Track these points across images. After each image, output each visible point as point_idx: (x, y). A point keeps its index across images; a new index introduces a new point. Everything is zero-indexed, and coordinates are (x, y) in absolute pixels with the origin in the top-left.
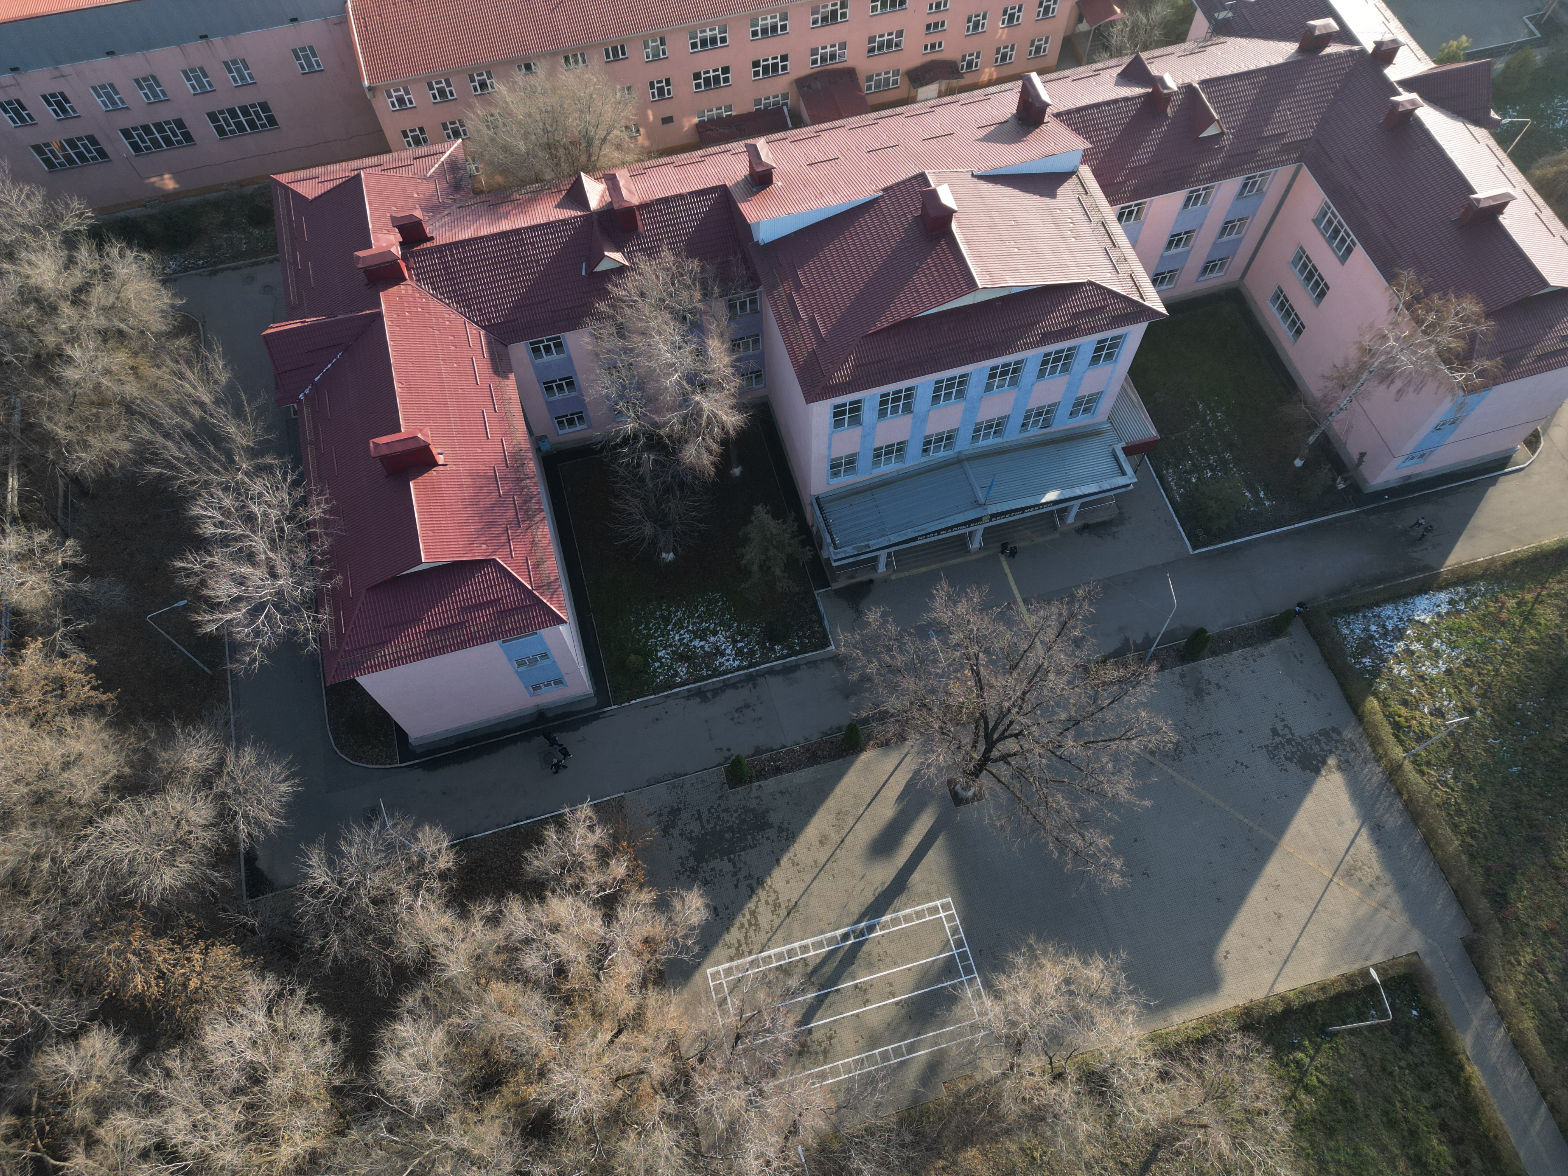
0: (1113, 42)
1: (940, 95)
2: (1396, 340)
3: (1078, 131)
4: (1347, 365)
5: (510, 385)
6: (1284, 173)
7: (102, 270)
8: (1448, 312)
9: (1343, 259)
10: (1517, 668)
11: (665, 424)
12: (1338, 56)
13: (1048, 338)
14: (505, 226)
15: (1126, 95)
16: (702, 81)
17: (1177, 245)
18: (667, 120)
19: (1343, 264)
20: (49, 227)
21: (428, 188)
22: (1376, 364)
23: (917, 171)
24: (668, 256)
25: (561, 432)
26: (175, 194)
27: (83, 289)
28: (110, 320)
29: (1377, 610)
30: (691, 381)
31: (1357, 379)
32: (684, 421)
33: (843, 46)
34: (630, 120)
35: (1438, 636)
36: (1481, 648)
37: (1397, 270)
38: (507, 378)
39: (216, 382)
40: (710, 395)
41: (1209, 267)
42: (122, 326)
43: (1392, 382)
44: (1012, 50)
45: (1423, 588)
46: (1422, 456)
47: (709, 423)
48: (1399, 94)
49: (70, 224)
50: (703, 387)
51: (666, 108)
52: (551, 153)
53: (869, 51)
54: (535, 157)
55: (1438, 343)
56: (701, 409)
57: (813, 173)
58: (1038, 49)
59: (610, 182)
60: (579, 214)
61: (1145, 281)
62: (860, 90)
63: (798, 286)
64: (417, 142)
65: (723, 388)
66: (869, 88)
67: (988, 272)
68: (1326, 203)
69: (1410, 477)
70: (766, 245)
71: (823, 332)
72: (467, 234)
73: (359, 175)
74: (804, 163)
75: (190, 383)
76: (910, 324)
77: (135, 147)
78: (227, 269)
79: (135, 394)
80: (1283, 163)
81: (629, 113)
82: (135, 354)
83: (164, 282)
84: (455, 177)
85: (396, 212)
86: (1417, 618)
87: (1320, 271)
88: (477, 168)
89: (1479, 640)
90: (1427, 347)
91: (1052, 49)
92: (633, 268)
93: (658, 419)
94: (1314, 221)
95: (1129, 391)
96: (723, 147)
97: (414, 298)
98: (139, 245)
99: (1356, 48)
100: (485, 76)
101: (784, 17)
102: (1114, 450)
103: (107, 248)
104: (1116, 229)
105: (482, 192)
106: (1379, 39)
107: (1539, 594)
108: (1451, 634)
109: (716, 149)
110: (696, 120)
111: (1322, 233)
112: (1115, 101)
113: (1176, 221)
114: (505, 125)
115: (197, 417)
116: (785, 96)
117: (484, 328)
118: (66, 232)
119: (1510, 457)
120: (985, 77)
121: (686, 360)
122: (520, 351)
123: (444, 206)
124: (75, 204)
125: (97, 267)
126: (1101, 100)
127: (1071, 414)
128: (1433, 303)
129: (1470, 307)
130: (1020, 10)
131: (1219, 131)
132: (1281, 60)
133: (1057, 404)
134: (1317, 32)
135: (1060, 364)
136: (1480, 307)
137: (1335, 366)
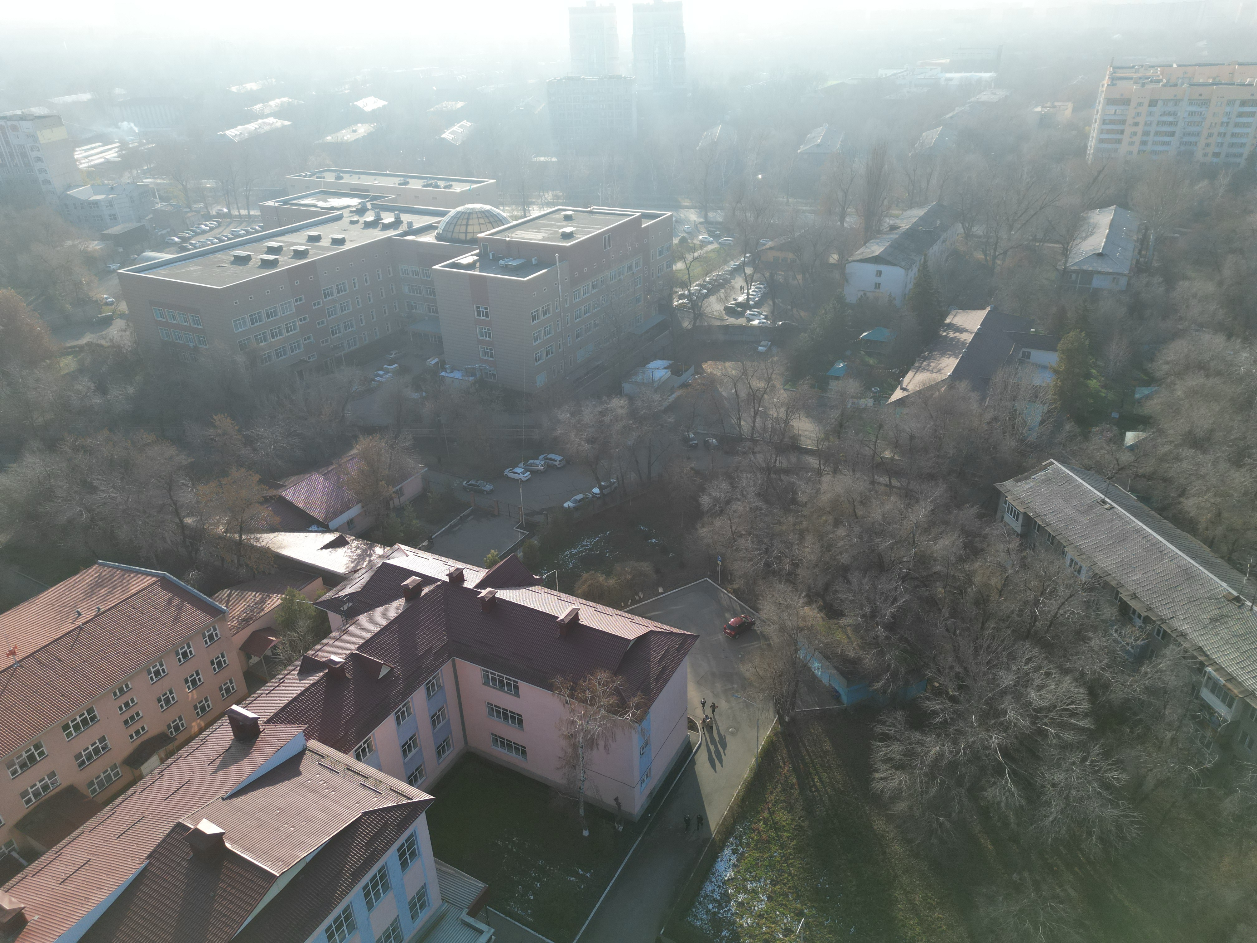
0: (282, 657)
1: (162, 761)
2: (580, 720)
3: (290, 722)
4: (566, 752)
6: (446, 670)
8: (595, 686)
9: (517, 694)
10: (797, 863)
12: (431, 592)
13: (357, 875)
15: (312, 682)
17: (410, 750)
19: (519, 697)
22: (581, 740)
23: (167, 827)
29: (702, 892)
31: (578, 756)
33: (52, 775)
35: (745, 880)
36: (771, 866)
37: (550, 681)
41: (440, 751)
43: (597, 745)
44: (207, 701)
45: (714, 855)
46: (647, 776)
48: (481, 592)
53: (80, 766)
55: (603, 706)
57: (69, 887)
58: (228, 690)
61: (404, 787)
62: (86, 797)
66: (94, 791)
67: (279, 860)
68: (484, 670)
69: (651, 793)
74: (56, 885)
80: (442, 664)
86: (726, 878)
87: (509, 709)
89: (766, 863)
90: (599, 712)
91: (239, 684)
94: (483, 684)
95: (444, 869)
99: (439, 583)
102: (462, 921)
104: (360, 766)
106: (448, 572)
107: (769, 809)
108: (751, 872)
111: (494, 688)
112: (307, 690)
113: (399, 737)
116: (9, 844)
119: (689, 742)
120: (195, 729)
126: (296, 695)
127: (412, 919)
128: (583, 686)
129: (603, 675)
130: (198, 674)
131: (389, 669)
132: (400, 612)
133: (397, 919)
134: (411, 587)
135: (380, 887)
136: (608, 673)
137: (560, 758)
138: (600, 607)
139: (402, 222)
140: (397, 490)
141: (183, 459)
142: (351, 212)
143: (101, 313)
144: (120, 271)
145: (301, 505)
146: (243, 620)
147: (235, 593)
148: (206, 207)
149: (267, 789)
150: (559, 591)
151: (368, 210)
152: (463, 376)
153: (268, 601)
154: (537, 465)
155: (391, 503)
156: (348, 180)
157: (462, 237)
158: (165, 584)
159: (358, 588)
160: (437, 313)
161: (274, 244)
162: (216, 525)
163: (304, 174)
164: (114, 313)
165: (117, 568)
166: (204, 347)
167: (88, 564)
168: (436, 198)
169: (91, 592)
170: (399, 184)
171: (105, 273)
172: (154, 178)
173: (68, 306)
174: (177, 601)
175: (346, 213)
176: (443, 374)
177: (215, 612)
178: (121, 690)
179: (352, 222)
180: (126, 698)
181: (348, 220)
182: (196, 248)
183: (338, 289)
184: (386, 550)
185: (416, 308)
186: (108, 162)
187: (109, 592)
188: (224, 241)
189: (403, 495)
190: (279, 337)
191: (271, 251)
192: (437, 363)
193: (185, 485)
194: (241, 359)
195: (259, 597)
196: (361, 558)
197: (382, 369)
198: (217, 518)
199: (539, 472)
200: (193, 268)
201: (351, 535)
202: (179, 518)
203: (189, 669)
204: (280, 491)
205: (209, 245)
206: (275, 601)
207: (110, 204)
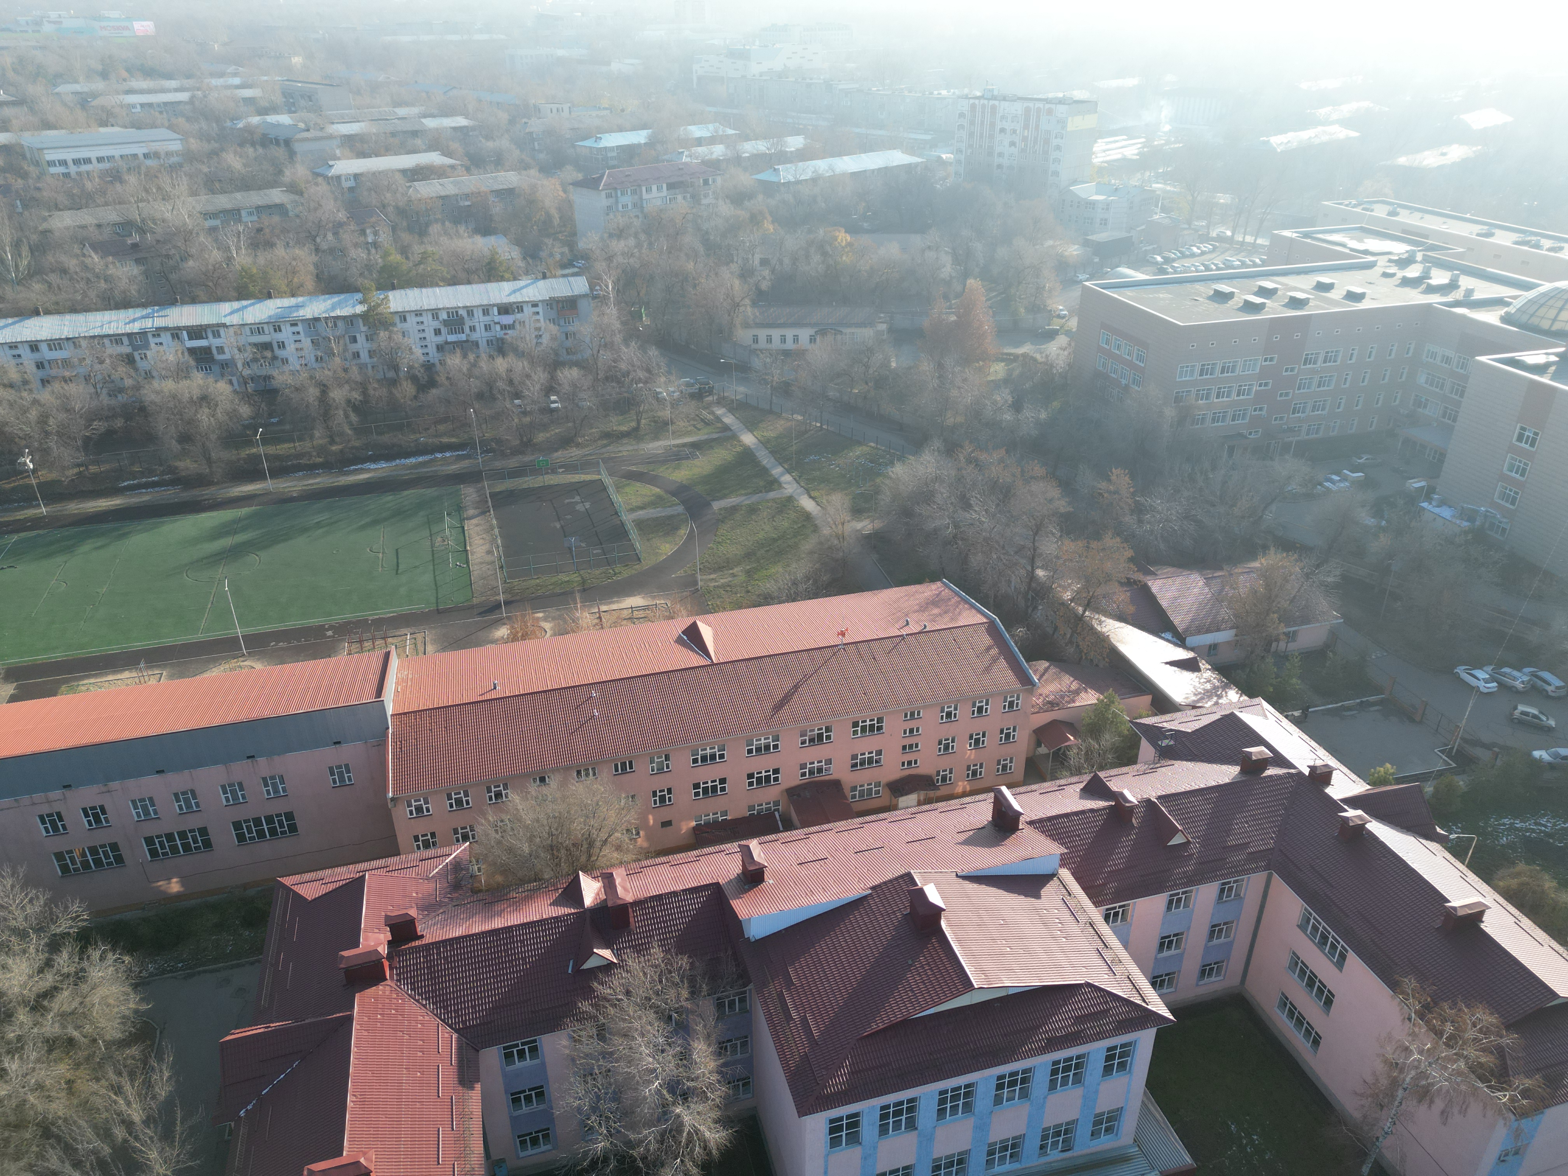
0: (1072, 762)
1: (920, 804)
2: (1421, 1052)
3: (1052, 837)
4: (1377, 1080)
5: (474, 1098)
6: (1256, 880)
7: (77, 973)
8: (1465, 1023)
9: (1339, 966)
11: (641, 1141)
12: (1279, 777)
13: (1053, 1044)
14: (498, 923)
15: (1091, 807)
16: (701, 790)
17: (1169, 947)
18: (667, 824)
19: (1341, 971)
20: (39, 930)
21: (428, 888)
22: (1408, 1080)
23: (903, 871)
24: (657, 952)
25: (522, 1154)
26: (178, 897)
27: (49, 994)
28: (64, 1027)
30: (672, 1090)
31: (1393, 1097)
32: (662, 1139)
33: (829, 762)
34: (631, 824)
37: (1397, 977)
38: (472, 1088)
39: (154, 1097)
40: (692, 1106)
41: (1206, 971)
42: (76, 1034)
43: (1432, 1102)
44: (981, 767)
47: (690, 1141)
48: (1346, 811)
49: (63, 926)
50: (686, 1097)
51: (666, 814)
52: (553, 854)
53: (852, 767)
54: (537, 857)
55: (1466, 1058)
56: (681, 1124)
57: (803, 872)
58: (1005, 767)
59: (606, 881)
60: (573, 911)
61: (1145, 984)
62: (846, 798)
63: (789, 983)
64: (427, 845)
65: (707, 1098)
66: (854, 797)
67: (983, 972)
68: (1306, 909)
70: (757, 941)
71: (816, 1033)
72: (458, 932)
73: (364, 876)
74: (794, 863)
75: (126, 1099)
76: (906, 1025)
77: (154, 853)
78: (205, 972)
79: (60, 1113)
80: (1254, 871)
81: (632, 817)
82: (77, 1065)
83: (135, 987)
84: (456, 877)
85: (392, 911)
87: (1319, 977)
88: (479, 870)
90: (1455, 1061)
91: (1018, 768)
92: (621, 965)
93: (632, 1136)
94: (1298, 926)
95: (1152, 1109)
96: (717, 848)
97: (390, 999)
98: (124, 948)
99: (1293, 771)
100: (502, 788)
101: (776, 739)
103: (90, 950)
104: (1105, 930)
105: (480, 891)
106: (1312, 764)
109: (711, 849)
110: (694, 824)
111: (1311, 939)
112: (1083, 812)
113: (1163, 924)
114: (513, 829)
115: (120, 1140)
116: (777, 803)
117: (457, 1031)
118: (55, 935)
120: (959, 790)
121: (668, 1065)
122: (491, 1057)
123: (440, 905)
124: (75, 908)
125: (72, 970)
126: (1069, 811)
127: (1092, 1135)
128: (1445, 1012)
129: (1486, 1017)
130: (984, 736)
131: (1185, 840)
132: (1227, 781)
133: (1074, 1122)
134: (1254, 758)
135: (1071, 1074)
136: (1496, 1018)
137: (1365, 1081)
138: (1526, 922)
139: (1458, 287)
140: (1289, 632)
141: (1063, 505)
142: (1390, 261)
143: (1049, 325)
144: (1087, 283)
145: (1164, 603)
146: (1049, 702)
147: (1053, 670)
148: (1208, 227)
149: (1001, 892)
150: (1467, 867)
151: (1415, 262)
152: (1453, 516)
153: (1083, 694)
154: (1515, 679)
155: (1274, 645)
156: (1406, 218)
157: (1545, 325)
158: (991, 628)
159: (1189, 728)
160: (1454, 420)
161: (1268, 284)
162: (1065, 589)
163: (1346, 202)
164: (1062, 327)
165: (957, 594)
166: (1137, 388)
167: (933, 579)
168: (1528, 263)
169: (923, 608)
170: (1478, 235)
171: (1070, 282)
172: (1165, 184)
173: (1022, 310)
174: (995, 651)
175: (1382, 261)
176: (1425, 505)
177: (1026, 680)
178: (912, 714)
179: (1385, 275)
180: (913, 724)
181: (1381, 270)
182: (1175, 272)
183: (1326, 357)
184: (1242, 699)
185: (1425, 407)
186: (1124, 159)
187: (940, 615)
188: (1212, 270)
189: (1295, 641)
190: (1225, 399)
191: (1263, 292)
192: (1423, 487)
193: (1053, 534)
194: (1170, 412)
195: (1075, 686)
196: (1208, 694)
197: (1338, 473)
198: (1070, 581)
199: (1514, 689)
200: (1163, 295)
201: (1207, 662)
202: (1033, 567)
203: (977, 726)
204: (1148, 578)
205: (1192, 272)
206: (1090, 698)
207: (1107, 206)
